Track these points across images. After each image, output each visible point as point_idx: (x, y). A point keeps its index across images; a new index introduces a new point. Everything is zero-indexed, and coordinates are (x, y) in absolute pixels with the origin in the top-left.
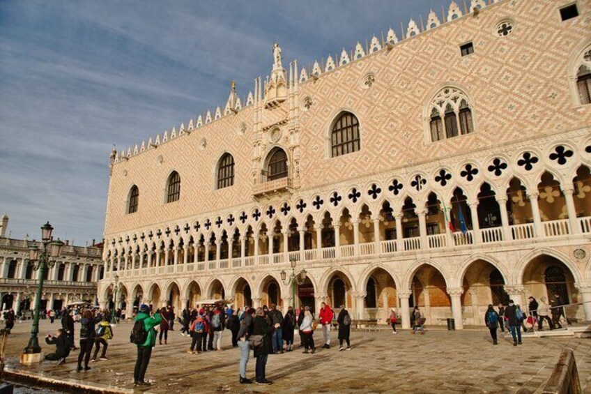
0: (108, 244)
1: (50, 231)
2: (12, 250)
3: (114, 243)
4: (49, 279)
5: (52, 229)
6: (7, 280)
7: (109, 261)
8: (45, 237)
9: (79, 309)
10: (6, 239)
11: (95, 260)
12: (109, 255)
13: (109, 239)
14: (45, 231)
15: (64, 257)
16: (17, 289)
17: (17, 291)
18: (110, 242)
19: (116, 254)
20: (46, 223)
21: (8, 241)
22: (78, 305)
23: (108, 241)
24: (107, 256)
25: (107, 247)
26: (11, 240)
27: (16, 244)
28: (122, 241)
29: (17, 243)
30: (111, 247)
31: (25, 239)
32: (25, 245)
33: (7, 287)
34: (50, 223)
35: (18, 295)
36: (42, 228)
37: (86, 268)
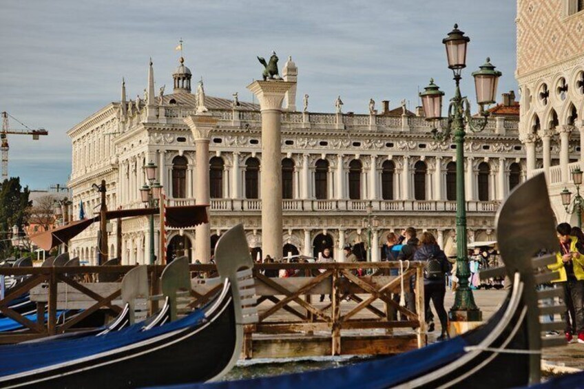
0: (530, 99)
1: (462, 46)
2: (314, 136)
3: (545, 95)
4: (397, 198)
5: (467, 40)
6: (316, 204)
7: (538, 143)
8: (453, 63)
9: (486, 259)
10: (300, 113)
11: (493, 147)
12: (537, 127)
13: (530, 86)
14: (452, 47)
15: (423, 146)
16: (338, 222)
17: (339, 228)
18: (536, 94)
19: (555, 122)
20: (452, 29)
21: (305, 118)
22: (483, 249)
23: (528, 91)
24: (529, 131)
25: (528, 107)
26: (310, 114)
27: (322, 124)
28: (565, 89)
29: (322, 122)
30: (539, 107)
31: (337, 112)
32: (338, 125)
33: (318, 217)
34: (460, 29)
35: (341, 235)
36: (445, 41)
37: (473, 167)
